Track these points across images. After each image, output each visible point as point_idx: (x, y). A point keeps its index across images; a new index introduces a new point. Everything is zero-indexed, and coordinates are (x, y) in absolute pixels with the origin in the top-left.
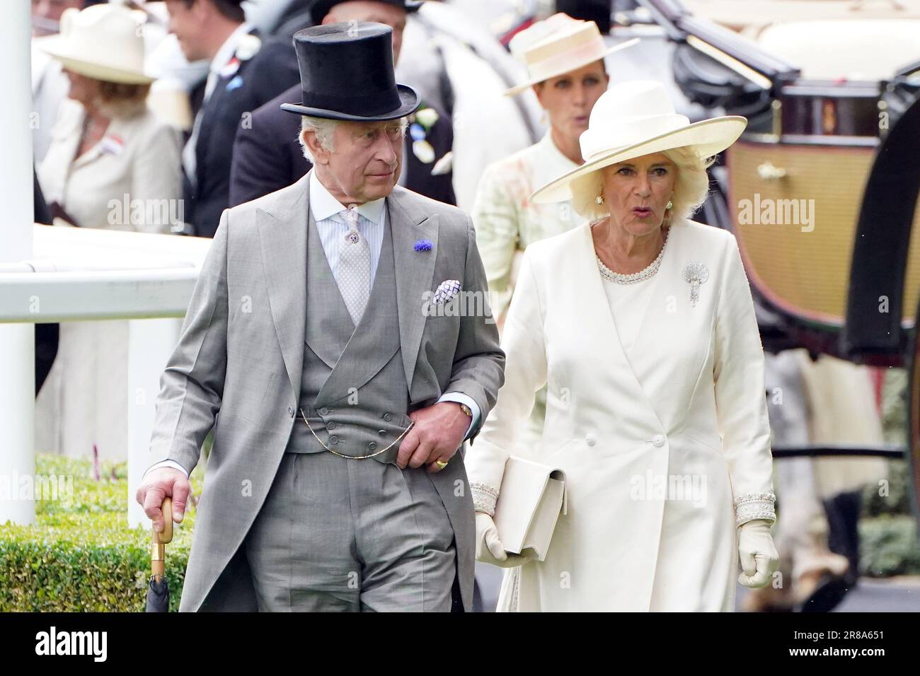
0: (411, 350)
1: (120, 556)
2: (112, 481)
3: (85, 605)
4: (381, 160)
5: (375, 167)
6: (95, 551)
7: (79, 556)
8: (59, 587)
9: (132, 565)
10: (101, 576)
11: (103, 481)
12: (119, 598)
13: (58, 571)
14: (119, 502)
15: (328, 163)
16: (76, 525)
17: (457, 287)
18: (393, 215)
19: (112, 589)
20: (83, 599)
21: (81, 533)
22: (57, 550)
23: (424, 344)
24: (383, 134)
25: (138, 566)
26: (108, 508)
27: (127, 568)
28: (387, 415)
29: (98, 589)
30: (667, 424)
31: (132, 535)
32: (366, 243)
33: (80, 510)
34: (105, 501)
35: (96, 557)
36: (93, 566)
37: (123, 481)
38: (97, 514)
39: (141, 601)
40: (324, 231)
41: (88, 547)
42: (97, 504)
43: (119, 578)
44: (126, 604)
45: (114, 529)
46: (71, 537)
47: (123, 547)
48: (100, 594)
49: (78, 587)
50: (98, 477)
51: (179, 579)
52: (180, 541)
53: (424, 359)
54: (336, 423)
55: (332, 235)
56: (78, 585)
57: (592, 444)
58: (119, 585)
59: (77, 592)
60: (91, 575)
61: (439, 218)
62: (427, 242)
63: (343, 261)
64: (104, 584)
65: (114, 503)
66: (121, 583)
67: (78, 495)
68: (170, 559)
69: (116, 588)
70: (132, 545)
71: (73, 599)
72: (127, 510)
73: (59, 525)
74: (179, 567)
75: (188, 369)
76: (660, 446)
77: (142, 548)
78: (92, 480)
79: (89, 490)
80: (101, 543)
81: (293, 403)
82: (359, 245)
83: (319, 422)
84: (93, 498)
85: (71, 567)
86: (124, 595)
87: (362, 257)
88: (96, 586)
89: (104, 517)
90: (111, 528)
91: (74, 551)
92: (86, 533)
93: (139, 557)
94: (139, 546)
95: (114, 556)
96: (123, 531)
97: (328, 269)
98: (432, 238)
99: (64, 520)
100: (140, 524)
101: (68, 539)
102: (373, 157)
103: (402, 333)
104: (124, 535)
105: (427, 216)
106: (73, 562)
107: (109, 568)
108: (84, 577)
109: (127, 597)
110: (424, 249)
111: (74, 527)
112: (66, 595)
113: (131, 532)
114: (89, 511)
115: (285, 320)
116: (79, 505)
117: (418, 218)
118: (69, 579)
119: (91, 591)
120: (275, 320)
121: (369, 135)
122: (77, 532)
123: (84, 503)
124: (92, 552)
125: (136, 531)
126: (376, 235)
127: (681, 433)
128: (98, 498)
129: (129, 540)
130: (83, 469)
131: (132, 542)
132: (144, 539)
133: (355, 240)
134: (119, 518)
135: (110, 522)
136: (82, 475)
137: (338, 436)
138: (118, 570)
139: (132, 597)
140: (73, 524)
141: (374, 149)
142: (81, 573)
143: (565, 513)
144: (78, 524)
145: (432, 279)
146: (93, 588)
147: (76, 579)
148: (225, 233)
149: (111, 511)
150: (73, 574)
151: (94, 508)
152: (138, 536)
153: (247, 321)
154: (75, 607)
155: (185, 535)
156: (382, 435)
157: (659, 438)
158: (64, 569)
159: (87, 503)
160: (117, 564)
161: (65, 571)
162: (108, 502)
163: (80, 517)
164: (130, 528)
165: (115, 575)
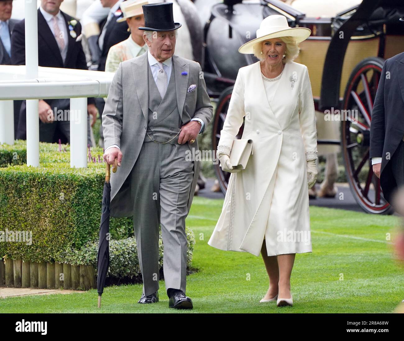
0: (181, 107)
1: (67, 177)
2: (65, 152)
3: (56, 193)
4: (166, 45)
5: (165, 47)
6: (59, 176)
7: (54, 177)
8: (47, 187)
9: (72, 180)
10: (61, 184)
11: (62, 152)
12: (67, 191)
13: (47, 182)
14: (67, 159)
15: (151, 46)
16: (53, 167)
17: (195, 87)
18: (175, 64)
19: (65, 188)
20: (55, 192)
21: (55, 169)
22: (47, 175)
23: (185, 105)
24: (167, 36)
25: (74, 180)
26: (64, 161)
27: (70, 181)
28: (172, 128)
29: (60, 188)
30: (283, 127)
31: (72, 170)
32: (166, 73)
33: (54, 162)
34: (62, 158)
35: (60, 177)
36: (58, 180)
37: (68, 152)
38: (60, 163)
39: (75, 192)
40: (153, 69)
41: (57, 174)
42: (60, 160)
43: (67, 184)
44: (69, 193)
45: (66, 167)
46: (51, 171)
47: (68, 174)
48: (61, 190)
49: (53, 188)
50: (61, 151)
51: (87, 184)
52: (88, 172)
53: (185, 110)
54: (156, 132)
55: (155, 71)
56: (53, 187)
57: (258, 133)
58: (67, 187)
59: (53, 189)
60: (58, 183)
61: (189, 64)
62: (186, 72)
63: (158, 79)
64: (62, 186)
65: (66, 159)
66: (68, 186)
67: (54, 157)
68: (84, 178)
69: (66, 188)
70: (71, 173)
71: (52, 192)
72: (70, 162)
73: (47, 167)
74: (87, 180)
75: (114, 114)
76: (280, 134)
77: (75, 174)
78: (58, 152)
79: (57, 155)
80: (61, 173)
81: (145, 125)
82: (163, 74)
83: (150, 131)
84: (59, 158)
85: (51, 181)
86: (69, 190)
87: (165, 78)
88: (60, 187)
89: (62, 164)
90: (64, 167)
91: (52, 176)
92: (56, 169)
93: (74, 177)
94: (74, 173)
95: (66, 177)
96: (69, 169)
97: (154, 82)
98: (187, 71)
99: (49, 165)
100: (74, 166)
101: (50, 171)
102: (164, 44)
103: (178, 102)
104: (69, 170)
105: (185, 64)
106: (52, 179)
107: (64, 181)
108: (55, 184)
109: (70, 190)
110: (185, 75)
111: (52, 167)
112: (50, 190)
113: (71, 169)
114: (57, 162)
115: (142, 98)
116: (54, 160)
117: (183, 64)
118: (50, 185)
119: (58, 189)
120: (139, 98)
121: (163, 36)
122: (53, 169)
123: (55, 159)
124: (58, 176)
125: (73, 168)
126: (169, 71)
127: (287, 130)
128: (60, 158)
129: (70, 172)
130: (55, 148)
131: (71, 172)
132: (76, 171)
133: (162, 72)
134: (67, 164)
135: (64, 166)
136: (55, 150)
137: (156, 136)
138: (67, 182)
139: (72, 191)
140: (52, 166)
141: (164, 41)
142: (55, 183)
143: (252, 154)
144: (54, 166)
145: (187, 85)
146: (59, 188)
147: (53, 185)
148: (121, 69)
149: (65, 162)
150: (52, 183)
151: (59, 161)
152: (74, 170)
153: (129, 98)
154: (53, 194)
155: (89, 170)
156: (171, 135)
157: (280, 131)
158: (49, 181)
159: (57, 159)
160: (67, 180)
161: (49, 182)
162: (64, 159)
163: (54, 164)
164: (71, 167)
165: (66, 183)
